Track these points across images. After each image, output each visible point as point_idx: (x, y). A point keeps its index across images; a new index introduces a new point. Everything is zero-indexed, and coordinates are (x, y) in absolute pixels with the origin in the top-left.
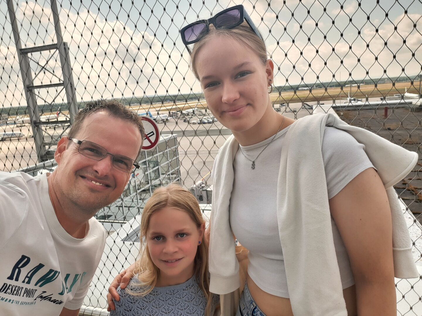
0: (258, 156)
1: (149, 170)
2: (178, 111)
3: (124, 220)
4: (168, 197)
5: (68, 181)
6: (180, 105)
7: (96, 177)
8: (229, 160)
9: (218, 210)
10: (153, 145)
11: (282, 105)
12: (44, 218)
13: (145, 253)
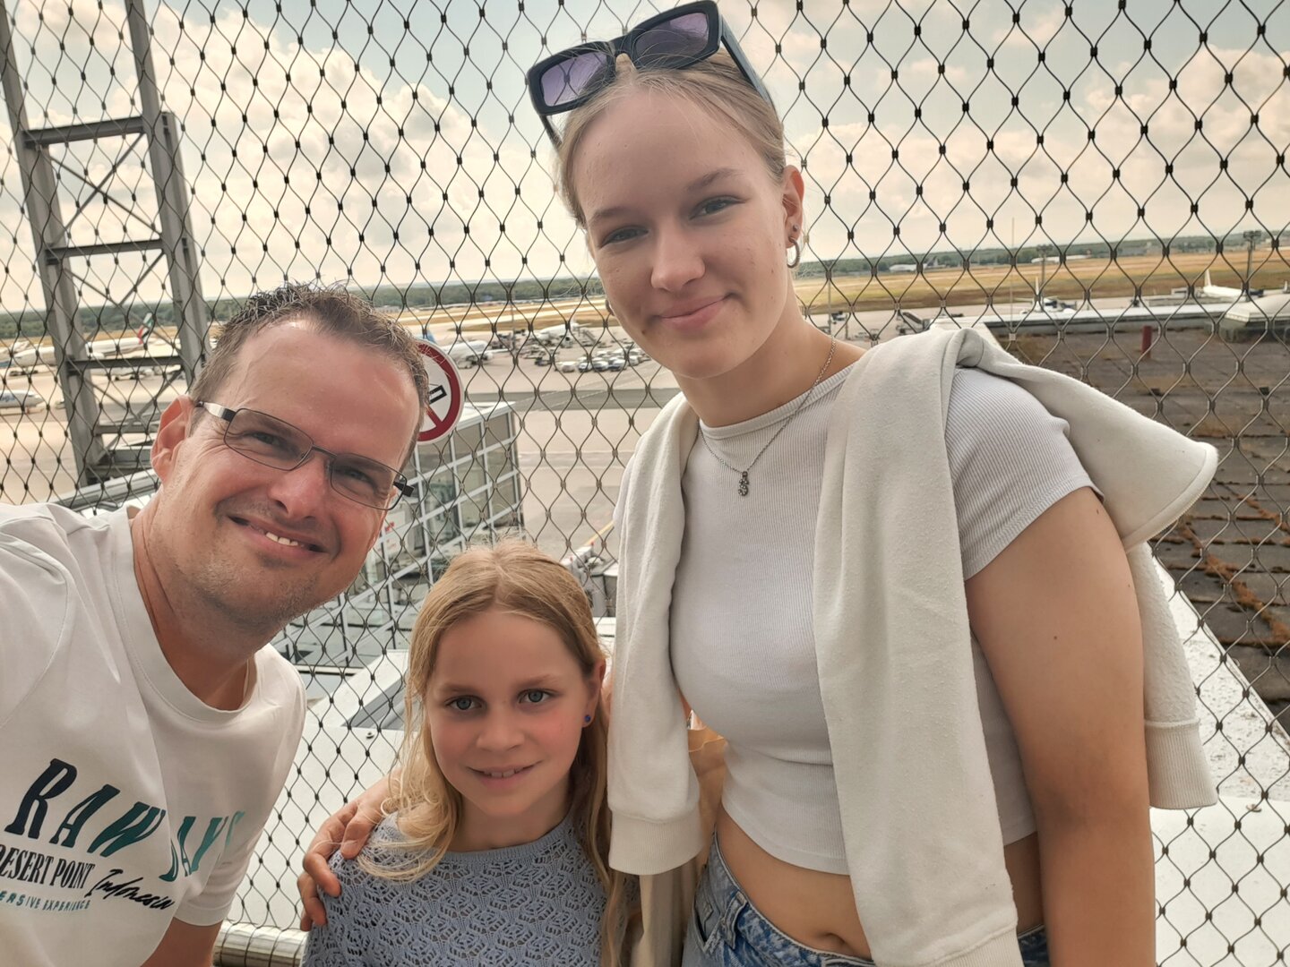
0: (760, 455)
1: (427, 513)
2: (518, 332)
3: (348, 666)
4: (496, 579)
5: (193, 534)
6: (526, 311)
7: (278, 520)
8: (669, 471)
9: (636, 620)
10: (442, 426)
11: (835, 319)
12: (120, 645)
13: (422, 747)
